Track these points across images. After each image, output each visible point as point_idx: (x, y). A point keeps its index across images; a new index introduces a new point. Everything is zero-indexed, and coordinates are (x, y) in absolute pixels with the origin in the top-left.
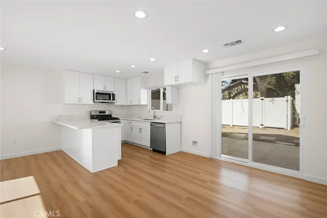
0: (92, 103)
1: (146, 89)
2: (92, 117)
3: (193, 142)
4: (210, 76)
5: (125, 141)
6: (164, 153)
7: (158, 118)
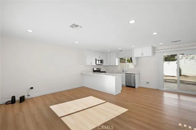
0: (95, 65)
1: (117, 58)
2: (94, 71)
3: (147, 82)
4: (157, 54)
6: (135, 87)
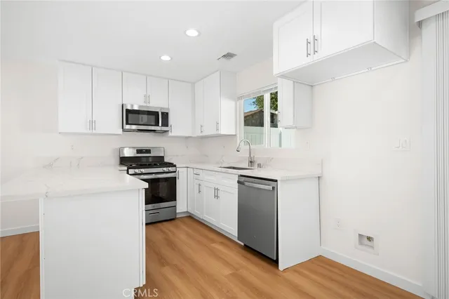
0: (120, 131)
3: (360, 236)
5: (187, 212)
7: (259, 166)
